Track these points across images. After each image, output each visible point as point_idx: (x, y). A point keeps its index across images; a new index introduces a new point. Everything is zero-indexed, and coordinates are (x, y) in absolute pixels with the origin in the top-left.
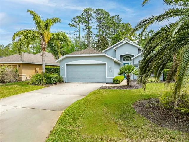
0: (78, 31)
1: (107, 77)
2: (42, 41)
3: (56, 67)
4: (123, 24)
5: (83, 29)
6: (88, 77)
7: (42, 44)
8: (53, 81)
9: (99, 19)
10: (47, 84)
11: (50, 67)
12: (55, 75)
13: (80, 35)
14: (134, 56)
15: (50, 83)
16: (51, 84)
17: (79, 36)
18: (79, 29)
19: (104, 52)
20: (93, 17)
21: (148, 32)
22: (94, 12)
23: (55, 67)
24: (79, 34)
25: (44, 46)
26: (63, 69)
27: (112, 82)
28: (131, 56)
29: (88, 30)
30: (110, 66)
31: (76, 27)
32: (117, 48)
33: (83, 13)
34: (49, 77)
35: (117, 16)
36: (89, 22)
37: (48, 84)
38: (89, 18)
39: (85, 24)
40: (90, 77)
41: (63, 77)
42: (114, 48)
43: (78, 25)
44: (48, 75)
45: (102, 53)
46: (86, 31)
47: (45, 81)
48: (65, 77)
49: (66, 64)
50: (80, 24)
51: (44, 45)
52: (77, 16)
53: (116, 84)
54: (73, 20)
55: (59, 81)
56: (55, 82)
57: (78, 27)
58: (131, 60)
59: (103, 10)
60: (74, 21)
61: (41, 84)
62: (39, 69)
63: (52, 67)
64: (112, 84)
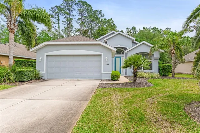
0: (58, 22)
1: (102, 72)
2: (10, 19)
3: (30, 60)
4: (105, 19)
5: (62, 21)
6: (77, 72)
7: (9, 23)
8: (25, 77)
9: (81, 12)
10: (16, 82)
11: (21, 60)
12: (30, 69)
13: (59, 27)
14: (127, 49)
15: (21, 80)
16: (24, 82)
17: (58, 29)
18: (58, 20)
19: (99, 40)
20: (75, 9)
21: (130, 29)
22: (76, 4)
23: (28, 60)
24: (57, 26)
25: (12, 27)
26: (42, 61)
27: (110, 78)
28: (123, 50)
29: (68, 22)
30: (107, 58)
31: (55, 18)
32: (107, 39)
33: (63, 3)
34: (19, 72)
35: (99, 11)
36: (70, 14)
37: (18, 82)
38: (70, 9)
39: (66, 15)
40: (80, 72)
41: (41, 72)
42: (105, 39)
43: (57, 16)
44: (18, 69)
45: (96, 40)
46: (66, 23)
47: (12, 78)
48: (45, 72)
49: (46, 54)
50: (60, 15)
51: (12, 25)
52: (57, 6)
53: (115, 80)
54: (51, 9)
55: (35, 77)
56: (28, 79)
57: (57, 18)
58: (123, 53)
59: (85, 2)
60: (53, 12)
61: (5, 82)
62: (5, 61)
63: (25, 60)
64: (109, 80)
